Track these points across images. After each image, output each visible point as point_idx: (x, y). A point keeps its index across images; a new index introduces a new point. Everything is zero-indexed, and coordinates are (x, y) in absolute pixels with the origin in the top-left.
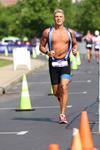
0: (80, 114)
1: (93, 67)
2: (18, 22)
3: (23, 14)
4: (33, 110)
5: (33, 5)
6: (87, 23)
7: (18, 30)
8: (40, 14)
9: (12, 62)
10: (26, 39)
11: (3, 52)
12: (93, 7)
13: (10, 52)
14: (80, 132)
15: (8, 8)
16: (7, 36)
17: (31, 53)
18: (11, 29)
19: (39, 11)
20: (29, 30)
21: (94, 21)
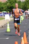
0: (24, 33)
1: (27, 20)
2: (6, 7)
3: (8, 5)
4: (10, 32)
5: (10, 2)
6: (26, 7)
7: (6, 9)
8: (12, 5)
9: (5, 18)
10: (8, 12)
11: (2, 16)
12: (27, 3)
13: (4, 16)
14: (24, 38)
15: (4, 3)
16: (3, 11)
17: (10, 16)
18: (4, 9)
19: (12, 4)
20: (9, 9)
21: (27, 7)
